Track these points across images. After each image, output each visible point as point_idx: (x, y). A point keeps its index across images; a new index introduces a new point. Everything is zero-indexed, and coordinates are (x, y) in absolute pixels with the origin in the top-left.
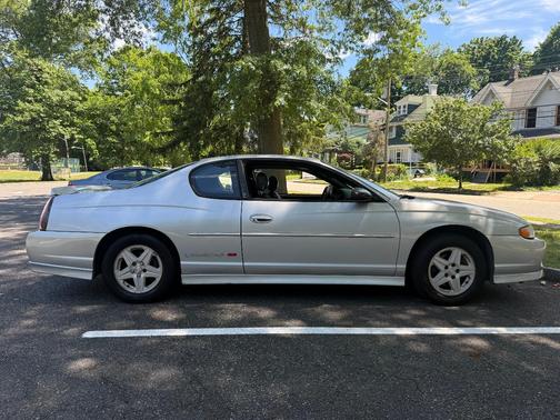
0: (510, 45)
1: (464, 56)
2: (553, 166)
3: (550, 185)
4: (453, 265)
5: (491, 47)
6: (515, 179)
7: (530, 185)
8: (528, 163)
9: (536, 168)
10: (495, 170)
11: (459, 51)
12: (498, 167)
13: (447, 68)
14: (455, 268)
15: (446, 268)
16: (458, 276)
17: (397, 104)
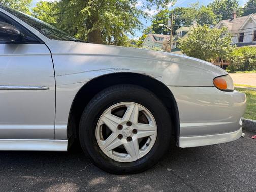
0: (232, 3)
1: (210, 8)
2: (251, 60)
3: (249, 70)
4: (129, 124)
5: (223, 4)
6: (232, 67)
7: (239, 70)
8: (239, 59)
9: (243, 61)
10: (223, 63)
11: (208, 6)
12: (224, 62)
13: (202, 14)
14: (132, 128)
15: (120, 127)
16: (135, 138)
17: (177, 31)
